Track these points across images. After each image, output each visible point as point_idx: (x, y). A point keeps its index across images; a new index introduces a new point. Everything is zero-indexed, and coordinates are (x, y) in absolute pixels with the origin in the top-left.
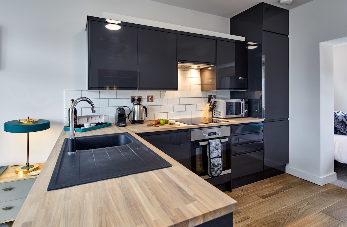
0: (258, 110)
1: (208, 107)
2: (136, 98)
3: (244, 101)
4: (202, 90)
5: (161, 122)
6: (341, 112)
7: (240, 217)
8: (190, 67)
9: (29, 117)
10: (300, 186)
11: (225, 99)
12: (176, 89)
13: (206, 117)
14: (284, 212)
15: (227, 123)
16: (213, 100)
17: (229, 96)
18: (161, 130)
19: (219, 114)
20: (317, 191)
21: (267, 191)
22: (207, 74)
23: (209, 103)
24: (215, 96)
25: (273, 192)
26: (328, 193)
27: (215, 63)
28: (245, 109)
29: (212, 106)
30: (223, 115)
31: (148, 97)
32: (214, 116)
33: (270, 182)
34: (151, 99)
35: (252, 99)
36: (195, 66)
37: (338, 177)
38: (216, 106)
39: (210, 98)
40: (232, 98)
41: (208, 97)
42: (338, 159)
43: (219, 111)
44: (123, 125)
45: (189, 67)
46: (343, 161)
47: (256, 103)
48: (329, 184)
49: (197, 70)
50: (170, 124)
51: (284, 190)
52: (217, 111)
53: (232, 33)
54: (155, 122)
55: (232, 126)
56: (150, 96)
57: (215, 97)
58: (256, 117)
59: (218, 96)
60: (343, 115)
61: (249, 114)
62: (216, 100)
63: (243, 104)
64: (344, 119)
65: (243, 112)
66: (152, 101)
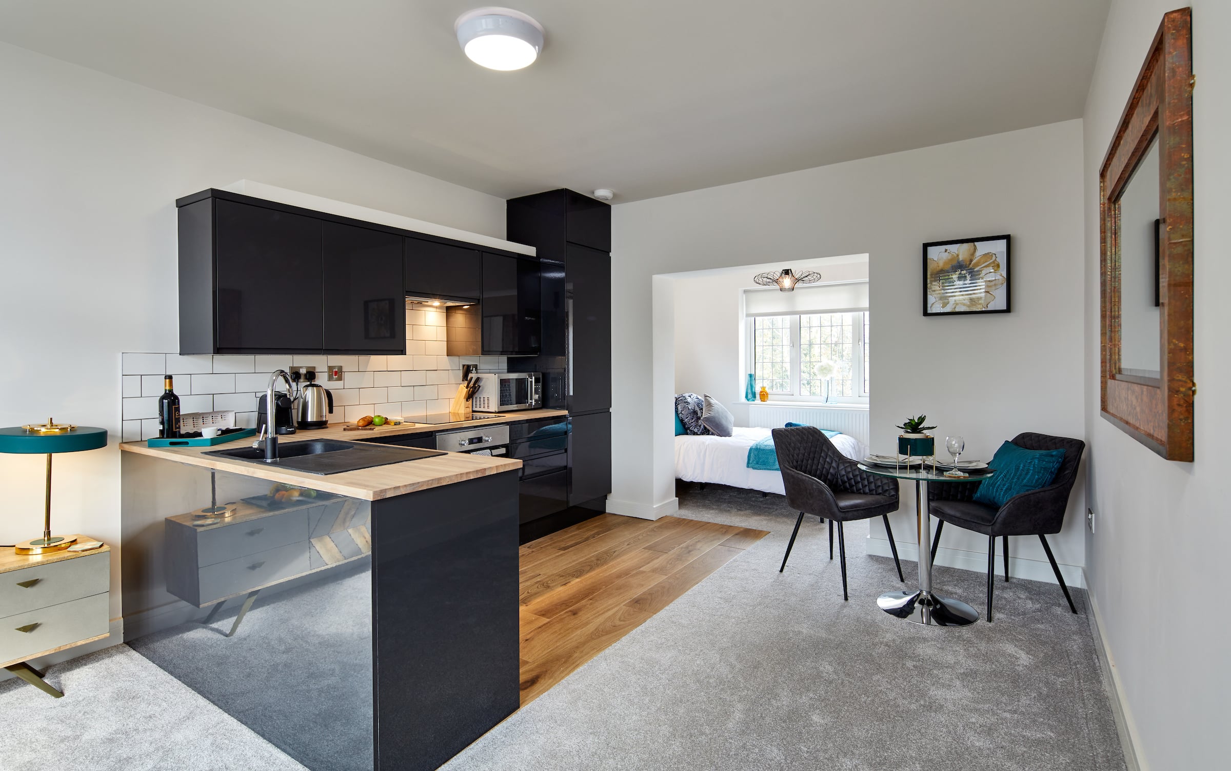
0: (559, 395)
1: (463, 390)
2: (303, 371)
3: (533, 377)
4: (450, 353)
5: (377, 420)
6: (694, 395)
7: (525, 577)
8: (426, 303)
9: (51, 419)
10: (623, 525)
11: (498, 373)
12: (402, 352)
13: (460, 412)
14: (593, 559)
15: (502, 420)
16: (473, 375)
17: (505, 366)
18: (381, 434)
19: (486, 404)
20: (647, 528)
21: (572, 541)
22: (460, 319)
23: (466, 383)
24: (476, 366)
25: (580, 540)
26: (660, 527)
27: (479, 300)
28: (536, 393)
29: (472, 388)
30: (494, 405)
31: (330, 368)
32: (475, 409)
33: (578, 529)
34: (336, 373)
35: (549, 373)
36: (437, 303)
37: (681, 504)
38: (480, 387)
39: (467, 370)
40: (510, 370)
41: (461, 368)
42: (682, 475)
43: (486, 399)
44: (291, 430)
45: (423, 303)
46: (688, 478)
47: (555, 380)
48: (666, 516)
49: (438, 310)
50: (395, 425)
51: (599, 535)
52: (482, 398)
53: (511, 237)
54: (364, 420)
55: (511, 424)
56: (334, 367)
57: (476, 369)
58: (555, 408)
59: (480, 366)
60: (696, 400)
61: (544, 404)
62: (480, 375)
63: (531, 382)
64: (696, 406)
65: (531, 399)
66: (340, 379)
